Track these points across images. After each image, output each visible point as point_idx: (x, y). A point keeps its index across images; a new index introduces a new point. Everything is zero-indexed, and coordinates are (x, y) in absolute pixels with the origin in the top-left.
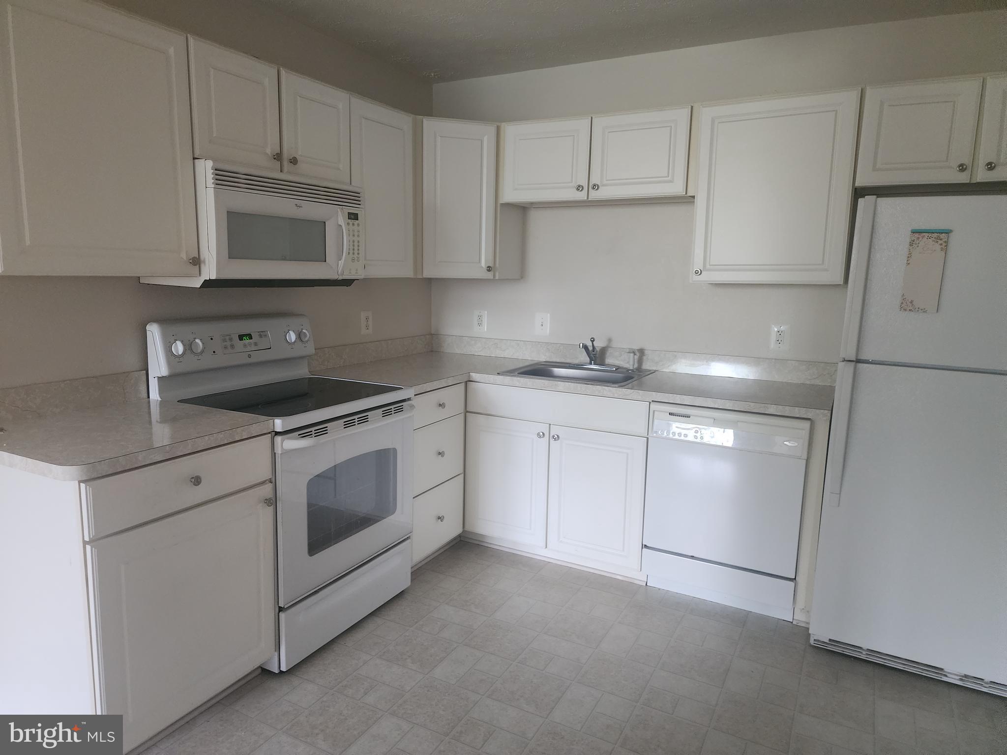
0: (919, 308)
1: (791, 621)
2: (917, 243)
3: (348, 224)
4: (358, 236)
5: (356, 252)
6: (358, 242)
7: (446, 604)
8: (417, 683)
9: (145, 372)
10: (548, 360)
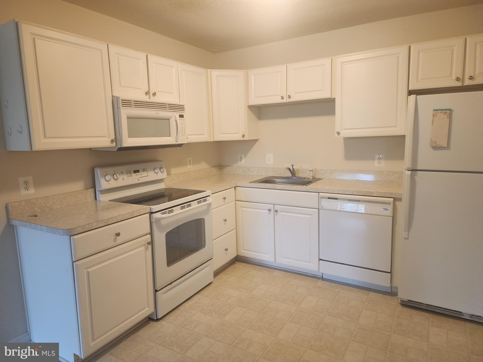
0: (439, 145)
1: (391, 292)
2: (436, 115)
3: (179, 120)
4: (184, 125)
5: (183, 132)
6: (184, 127)
7: (230, 288)
8: (218, 323)
9: (94, 188)
10: (273, 175)
